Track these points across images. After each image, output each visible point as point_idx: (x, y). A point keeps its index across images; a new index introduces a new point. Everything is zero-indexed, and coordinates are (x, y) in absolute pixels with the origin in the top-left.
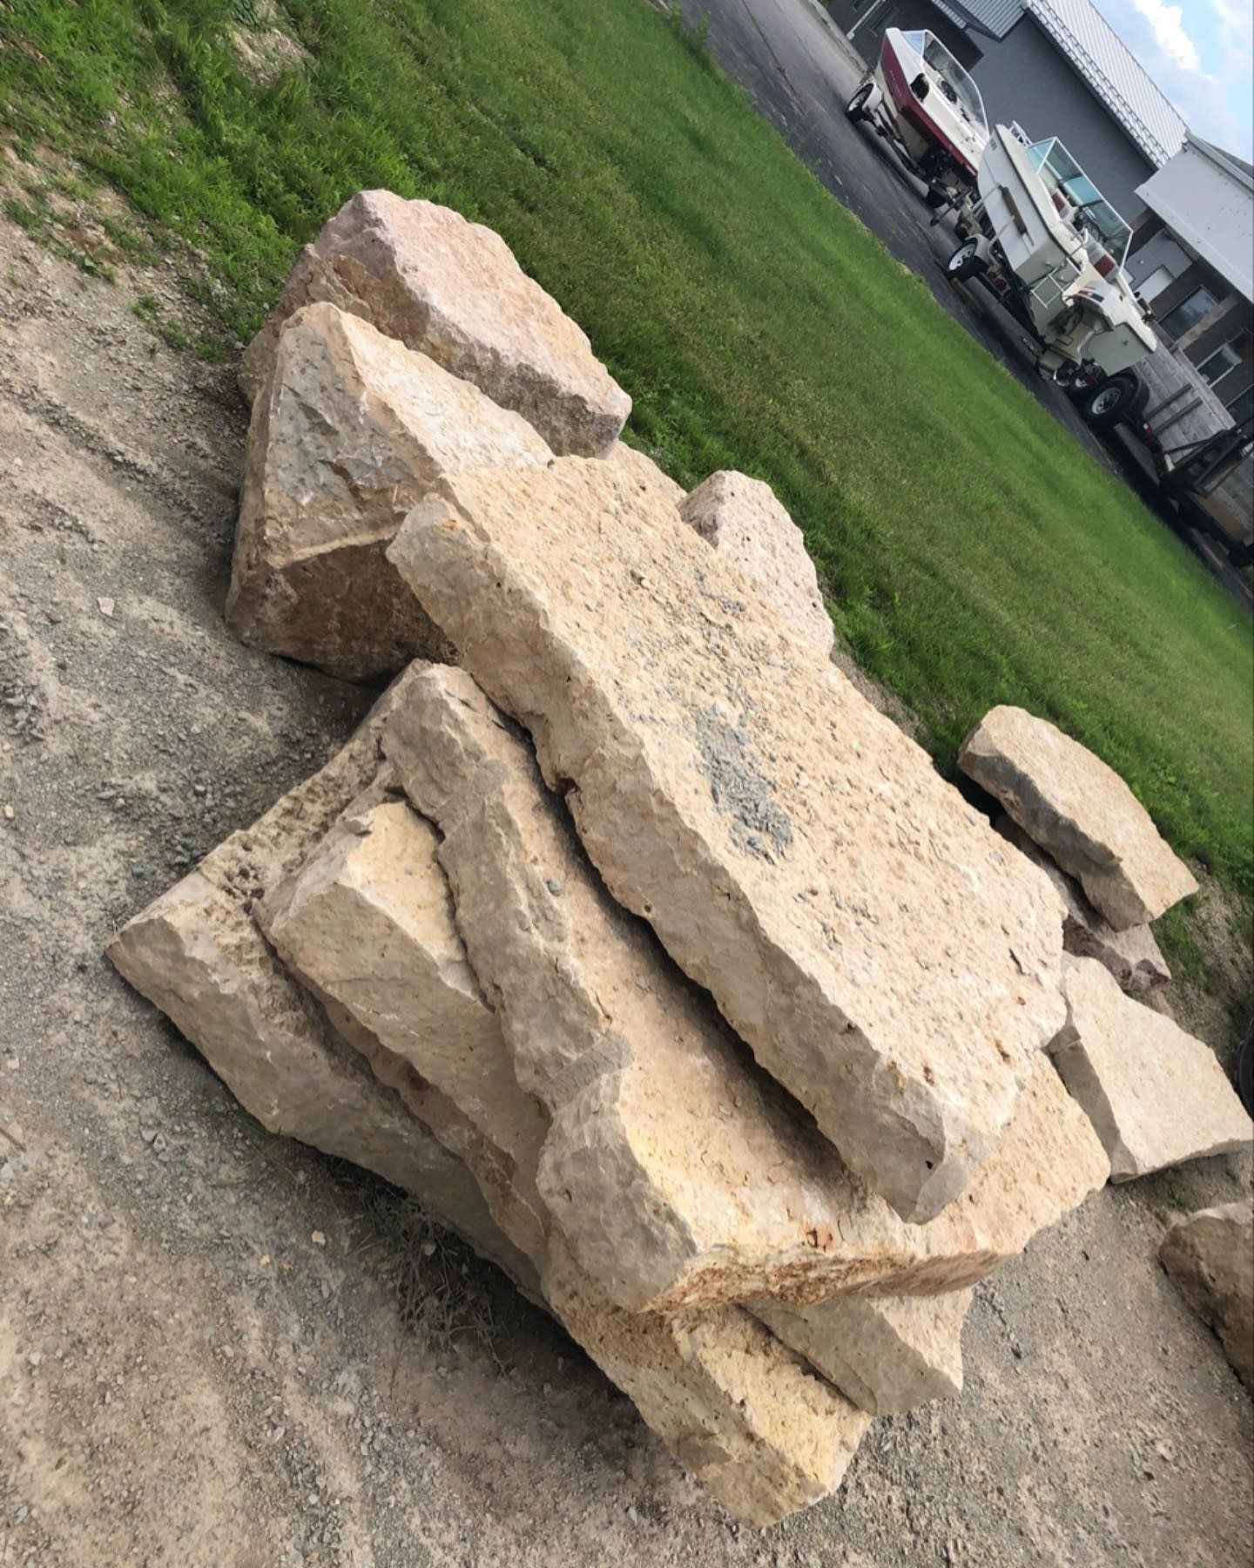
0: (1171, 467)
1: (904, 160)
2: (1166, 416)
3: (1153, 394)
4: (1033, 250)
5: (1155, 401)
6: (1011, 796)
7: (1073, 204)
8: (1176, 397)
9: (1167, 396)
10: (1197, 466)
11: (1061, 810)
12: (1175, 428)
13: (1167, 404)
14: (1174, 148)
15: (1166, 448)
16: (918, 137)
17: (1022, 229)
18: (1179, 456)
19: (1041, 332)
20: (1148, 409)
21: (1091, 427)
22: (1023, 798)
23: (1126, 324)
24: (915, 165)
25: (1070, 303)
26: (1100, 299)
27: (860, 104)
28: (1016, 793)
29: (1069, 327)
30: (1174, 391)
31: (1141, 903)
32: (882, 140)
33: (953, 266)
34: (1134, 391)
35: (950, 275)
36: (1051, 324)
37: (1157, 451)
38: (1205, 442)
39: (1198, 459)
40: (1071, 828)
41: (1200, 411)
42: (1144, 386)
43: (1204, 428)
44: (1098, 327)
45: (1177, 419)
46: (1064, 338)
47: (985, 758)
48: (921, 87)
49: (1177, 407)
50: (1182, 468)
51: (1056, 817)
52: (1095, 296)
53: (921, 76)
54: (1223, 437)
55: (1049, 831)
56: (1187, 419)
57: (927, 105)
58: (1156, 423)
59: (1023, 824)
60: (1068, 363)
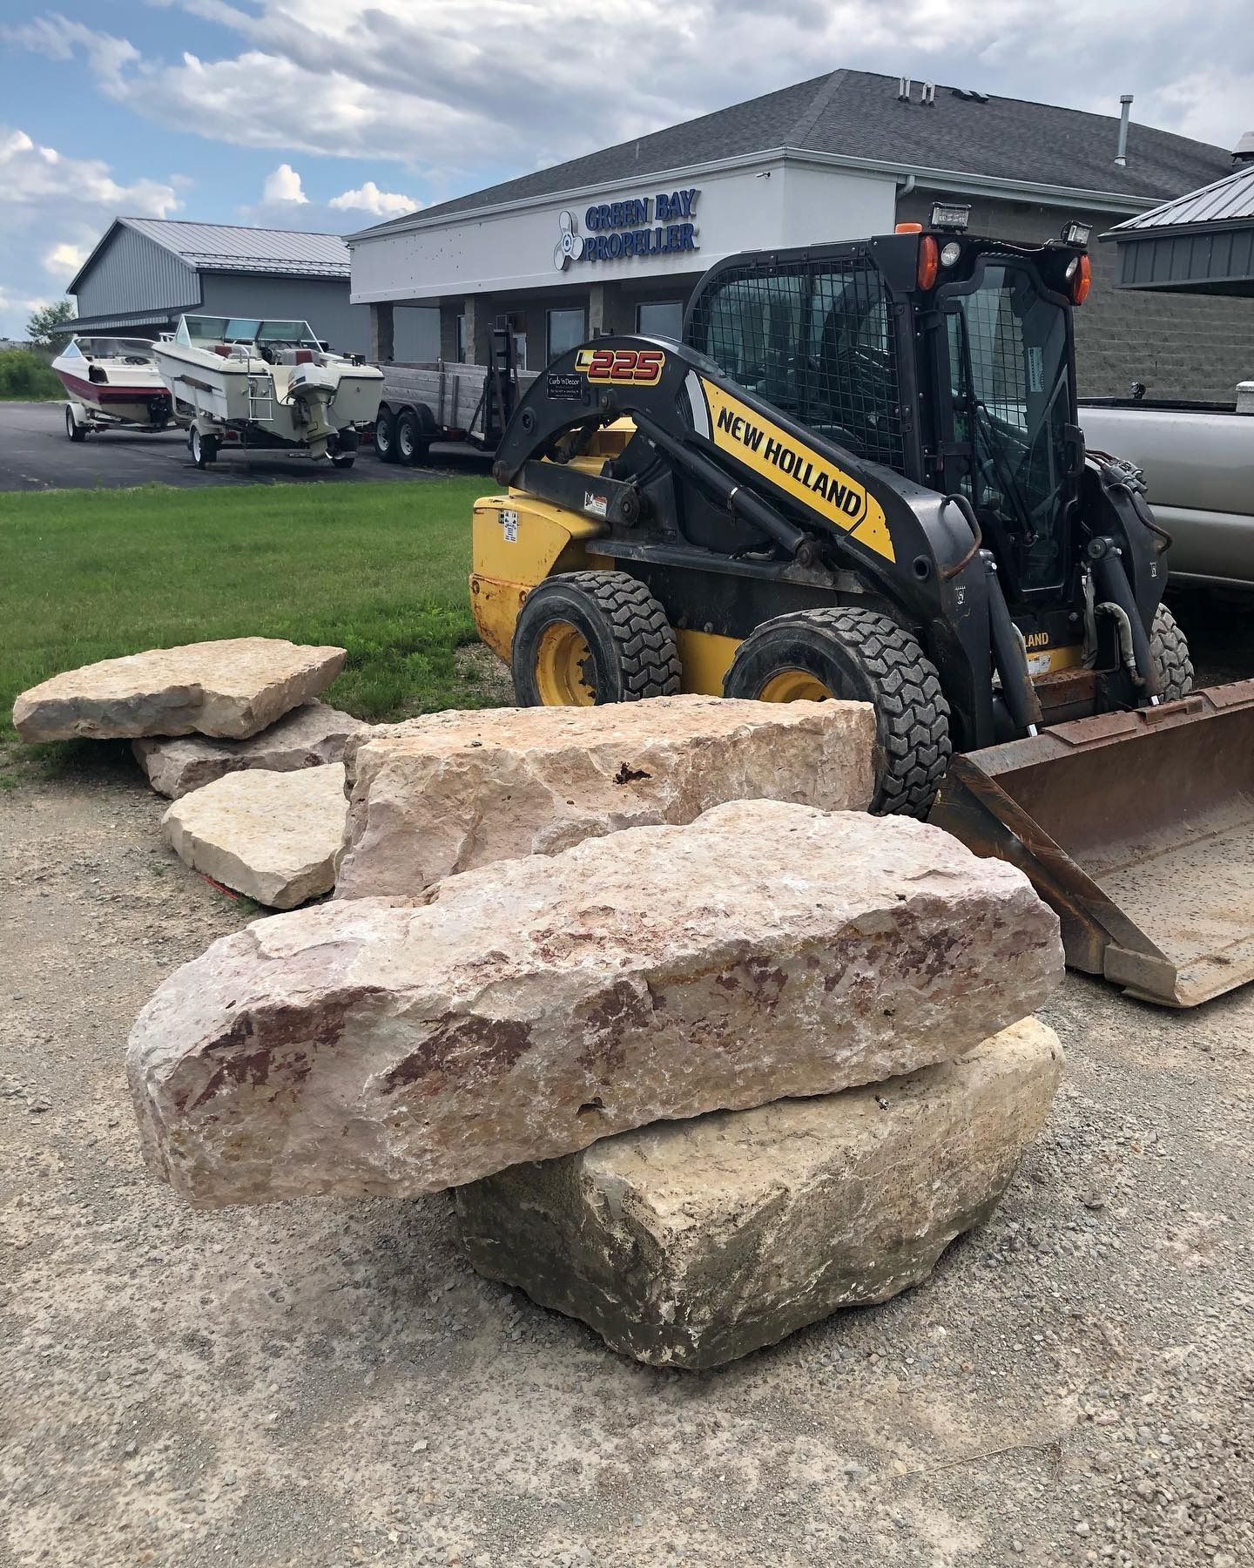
0: (482, 436)
1: (143, 430)
2: (448, 409)
3: (429, 405)
4: (223, 394)
5: (434, 406)
6: (83, 724)
7: (250, 343)
8: (443, 392)
9: (437, 396)
10: (495, 418)
11: (121, 696)
12: (461, 410)
13: (442, 402)
14: (344, 255)
15: (468, 429)
16: (132, 407)
17: (208, 389)
18: (478, 423)
19: (296, 439)
20: (436, 414)
21: (415, 466)
22: (92, 717)
23: (343, 378)
24: (151, 425)
25: (291, 401)
26: (303, 379)
27: (74, 426)
28: (85, 718)
29: (305, 415)
30: (437, 387)
31: (229, 697)
32: (108, 432)
33: (198, 459)
34: (415, 415)
35: (201, 465)
36: (295, 428)
37: (461, 436)
38: (483, 399)
39: (491, 413)
40: (143, 701)
41: (463, 383)
42: (418, 405)
43: (475, 390)
44: (323, 398)
45: (456, 404)
46: (311, 427)
47: (31, 718)
48: (97, 374)
49: (449, 397)
50: (488, 429)
51: (122, 705)
52: (298, 381)
53: (91, 368)
54: (489, 382)
55: (134, 719)
56: (462, 399)
57: (112, 382)
58: (448, 420)
59: (112, 735)
60: (330, 439)
